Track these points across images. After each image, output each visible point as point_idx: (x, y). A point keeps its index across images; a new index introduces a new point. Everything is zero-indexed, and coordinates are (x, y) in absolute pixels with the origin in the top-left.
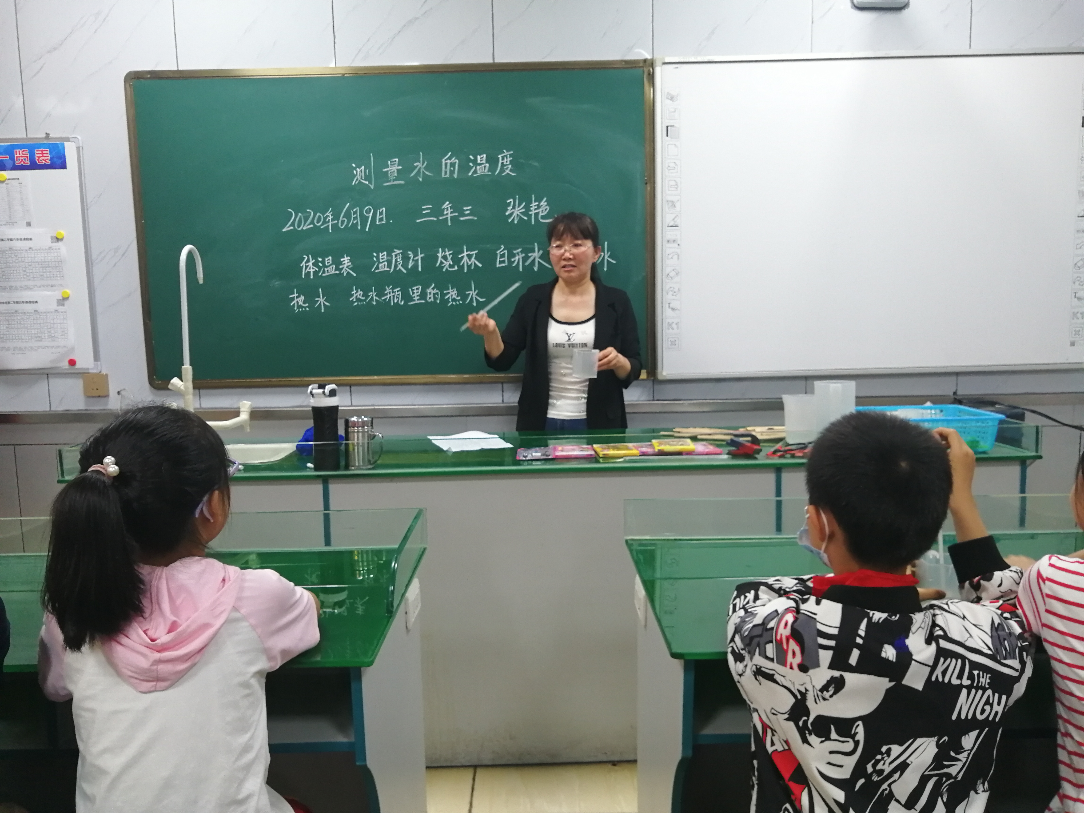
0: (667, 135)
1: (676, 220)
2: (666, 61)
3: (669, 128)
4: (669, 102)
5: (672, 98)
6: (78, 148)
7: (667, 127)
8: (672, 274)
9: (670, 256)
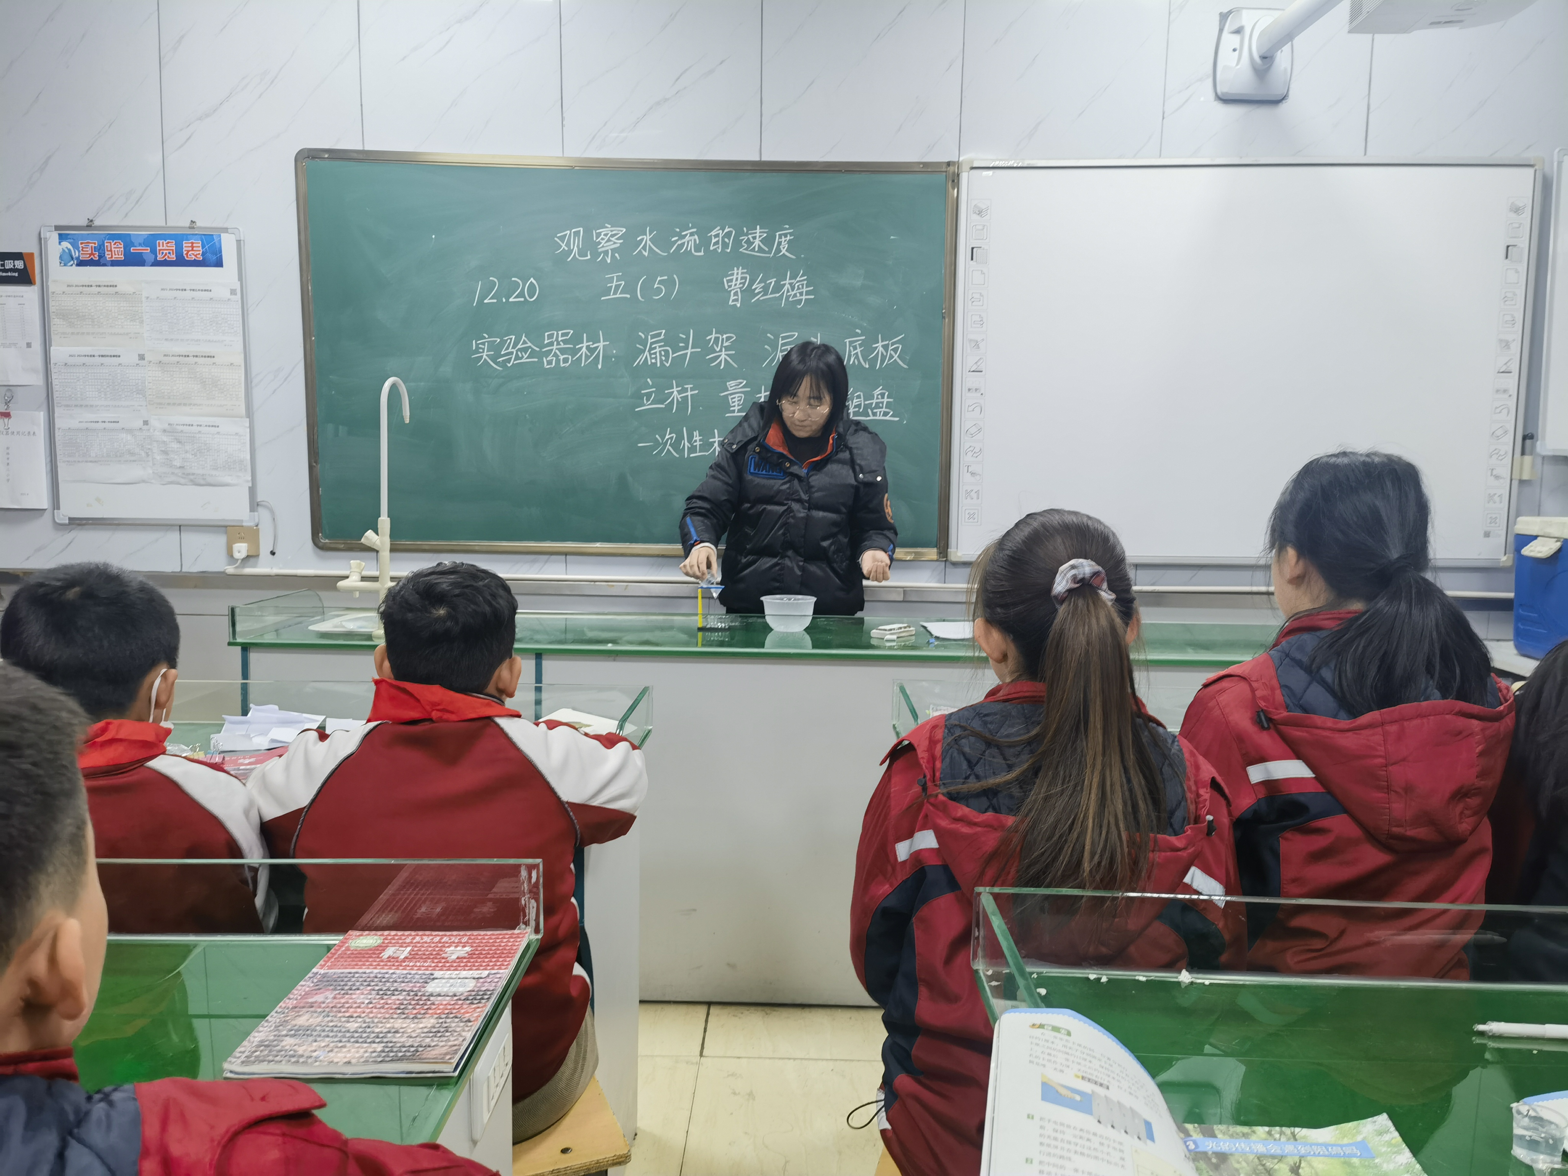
0: (972, 259)
1: (979, 364)
2: (975, 165)
3: (975, 250)
4: (975, 217)
5: (980, 213)
6: (239, 242)
7: (973, 249)
8: (974, 430)
9: (971, 409)
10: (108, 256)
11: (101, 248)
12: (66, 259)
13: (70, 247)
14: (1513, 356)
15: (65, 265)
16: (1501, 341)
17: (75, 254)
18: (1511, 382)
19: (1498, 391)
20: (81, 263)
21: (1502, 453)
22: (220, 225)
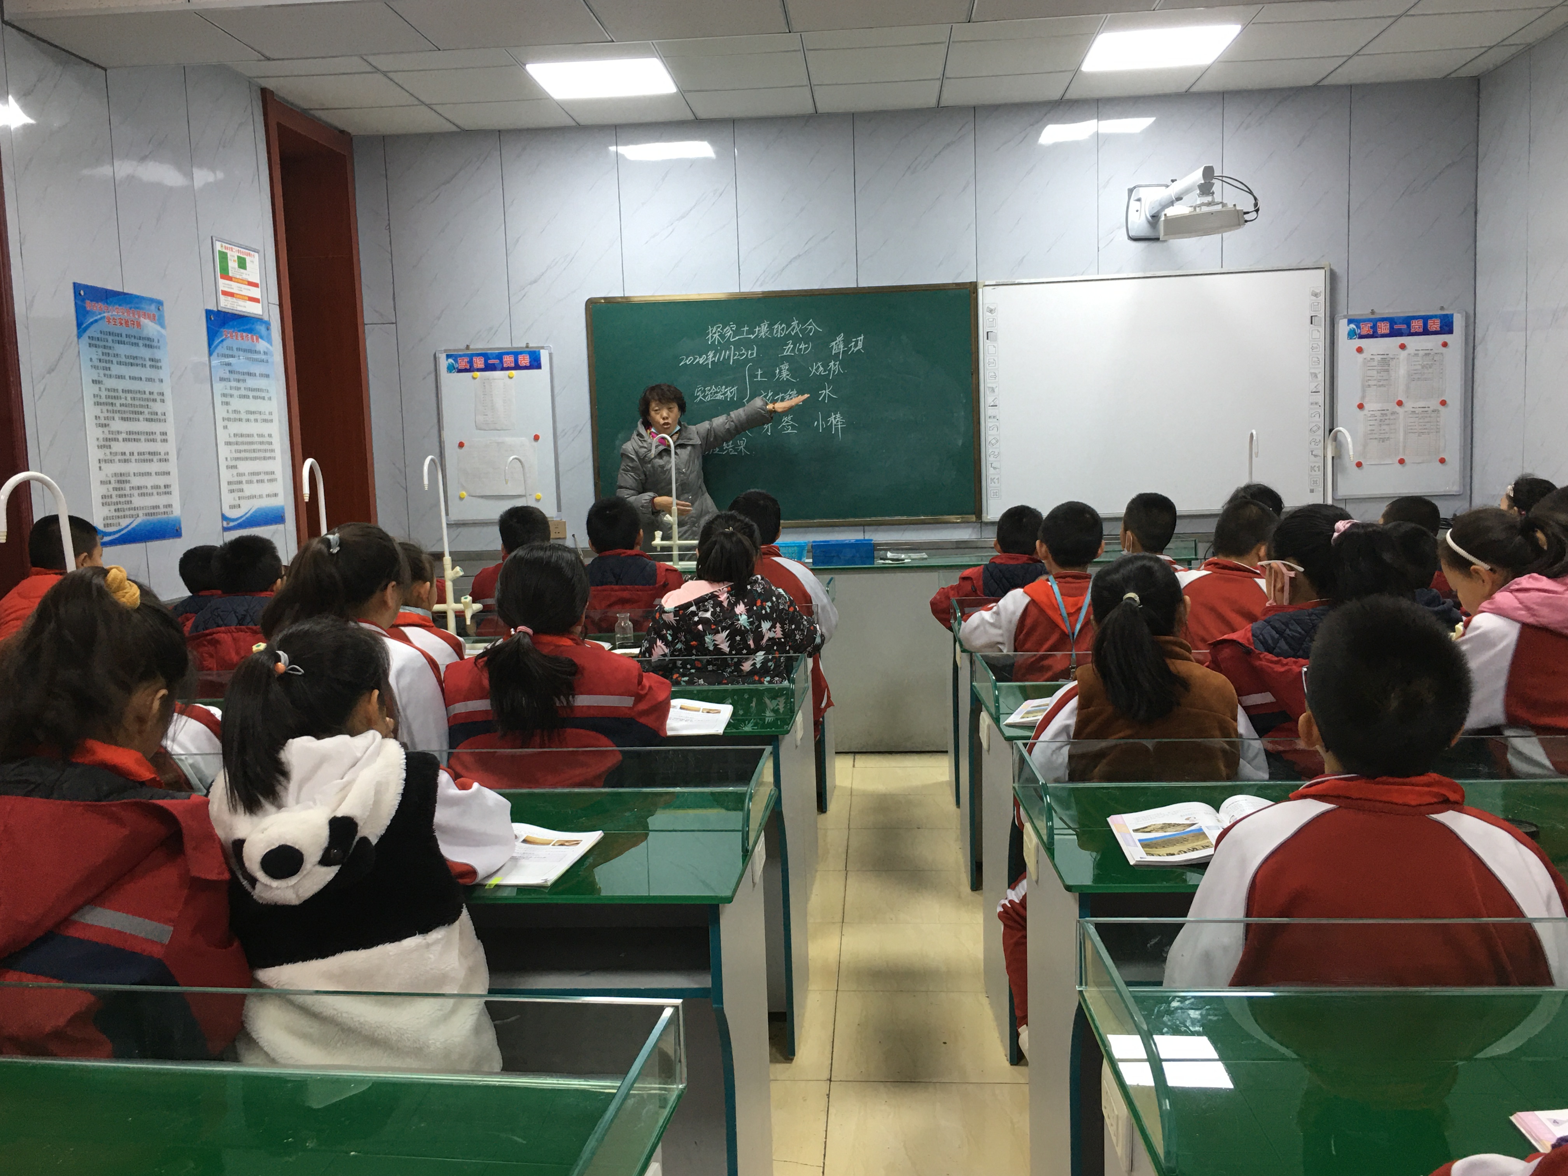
0: (988, 339)
1: (996, 401)
2: (987, 283)
4: (988, 313)
5: (991, 311)
6: (549, 353)
7: (988, 333)
8: (994, 441)
9: (991, 429)
10: (475, 366)
11: (471, 362)
12: (450, 369)
13: (453, 362)
14: (1320, 382)
15: (450, 372)
16: (1311, 374)
17: (456, 366)
18: (1320, 398)
19: (1312, 404)
20: (460, 371)
21: (1318, 441)
22: (540, 345)
